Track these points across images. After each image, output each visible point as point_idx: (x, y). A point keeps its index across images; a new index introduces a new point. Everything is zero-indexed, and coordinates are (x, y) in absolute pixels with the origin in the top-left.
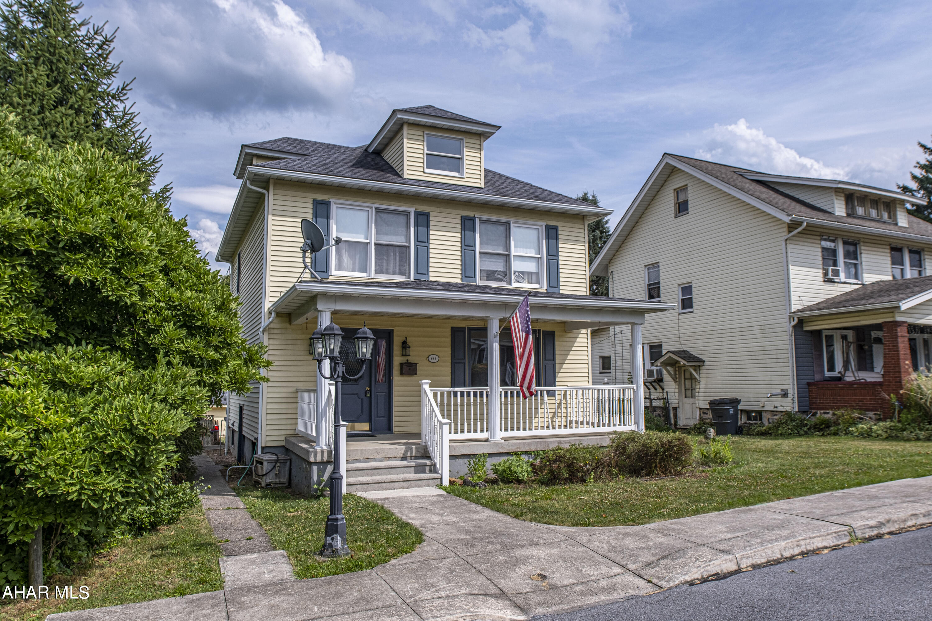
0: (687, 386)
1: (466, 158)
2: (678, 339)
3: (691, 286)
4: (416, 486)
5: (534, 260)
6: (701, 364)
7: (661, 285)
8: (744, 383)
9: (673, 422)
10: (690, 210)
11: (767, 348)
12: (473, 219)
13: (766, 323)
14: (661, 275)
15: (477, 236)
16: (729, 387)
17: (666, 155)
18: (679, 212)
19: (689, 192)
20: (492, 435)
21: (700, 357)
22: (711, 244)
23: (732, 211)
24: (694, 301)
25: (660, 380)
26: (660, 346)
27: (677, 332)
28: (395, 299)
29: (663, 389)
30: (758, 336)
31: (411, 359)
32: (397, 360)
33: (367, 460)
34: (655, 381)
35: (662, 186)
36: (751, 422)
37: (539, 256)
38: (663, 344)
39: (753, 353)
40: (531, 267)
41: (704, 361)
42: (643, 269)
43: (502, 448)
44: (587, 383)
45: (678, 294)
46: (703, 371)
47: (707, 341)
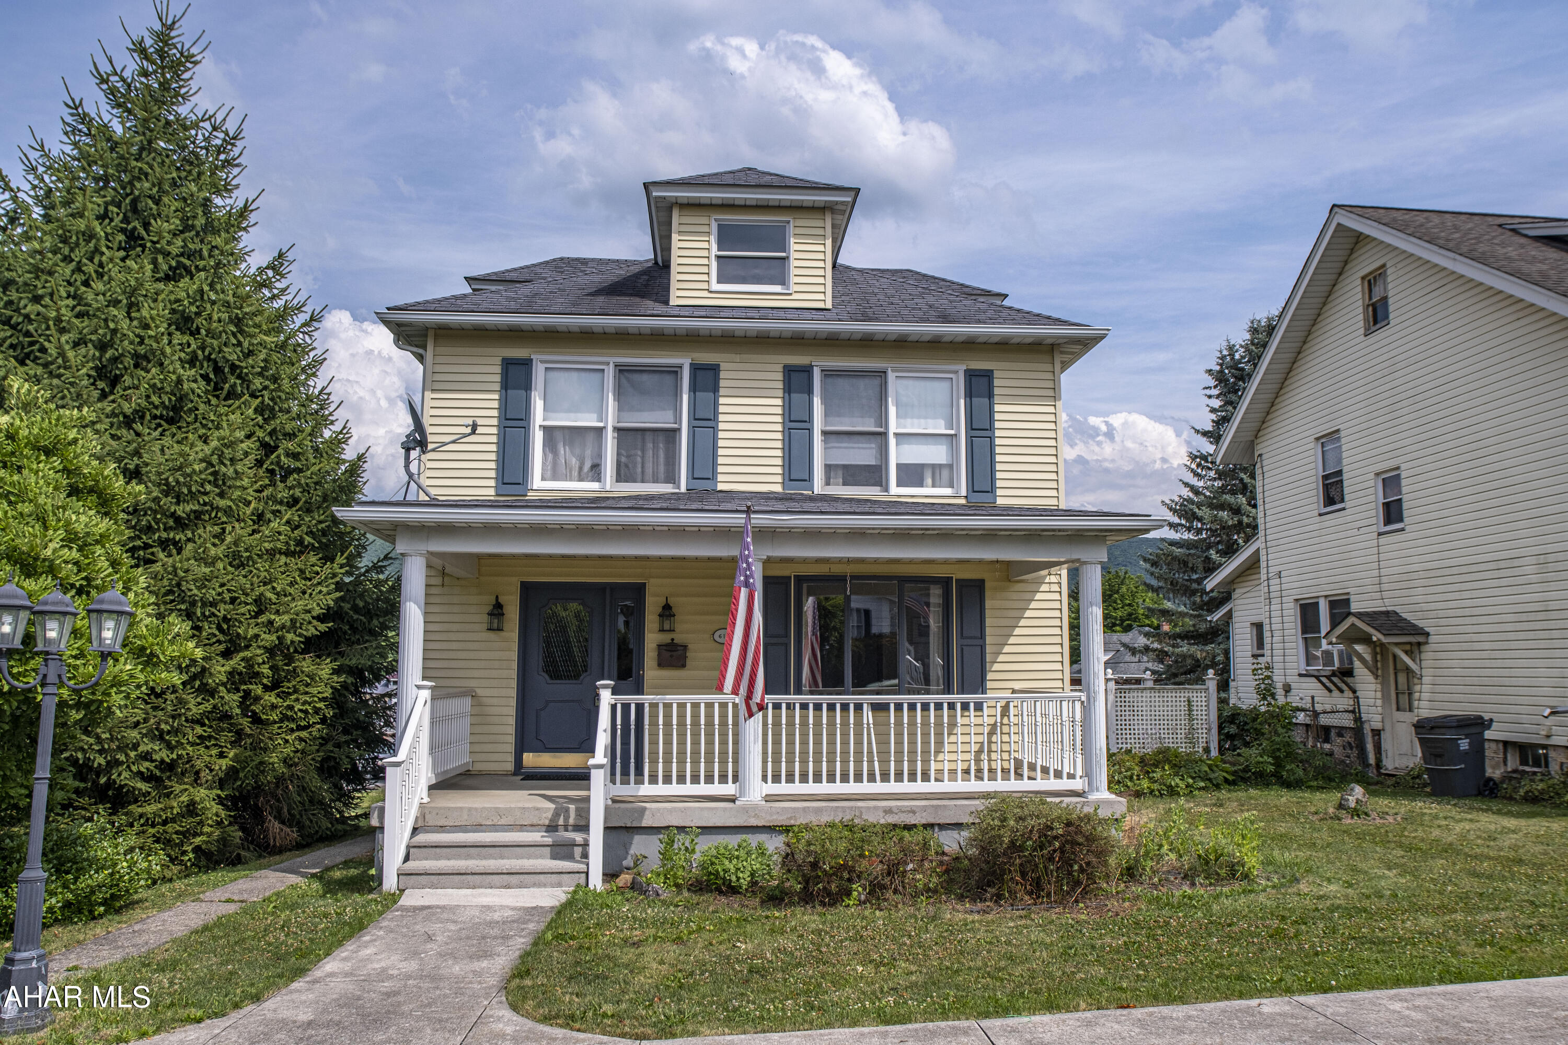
0: (1400, 687)
1: (793, 255)
2: (1377, 588)
3: (1399, 475)
4: (534, 885)
5: (944, 439)
6: (1421, 639)
7: (1345, 476)
8: (1507, 681)
9: (1372, 760)
10: (1391, 316)
11: (1553, 605)
12: (807, 370)
13: (1550, 548)
14: (1344, 455)
15: (817, 402)
16: (1478, 689)
17: (1336, 209)
18: (1375, 322)
19: (1389, 279)
20: (742, 791)
21: (1420, 624)
22: (1433, 384)
23: (1471, 309)
24: (1405, 505)
25: (1347, 673)
26: (1347, 602)
27: (1376, 573)
28: (541, 529)
29: (1354, 692)
30: (1534, 578)
31: (679, 638)
32: (652, 639)
33: (478, 827)
34: (1334, 674)
35: (1340, 274)
36: (1527, 769)
37: (952, 432)
38: (1352, 598)
39: (1524, 617)
40: (936, 454)
41: (1428, 634)
42: (1312, 445)
43: (756, 816)
44: (1059, 684)
45: (1376, 494)
46: (1428, 655)
47: (1432, 590)
